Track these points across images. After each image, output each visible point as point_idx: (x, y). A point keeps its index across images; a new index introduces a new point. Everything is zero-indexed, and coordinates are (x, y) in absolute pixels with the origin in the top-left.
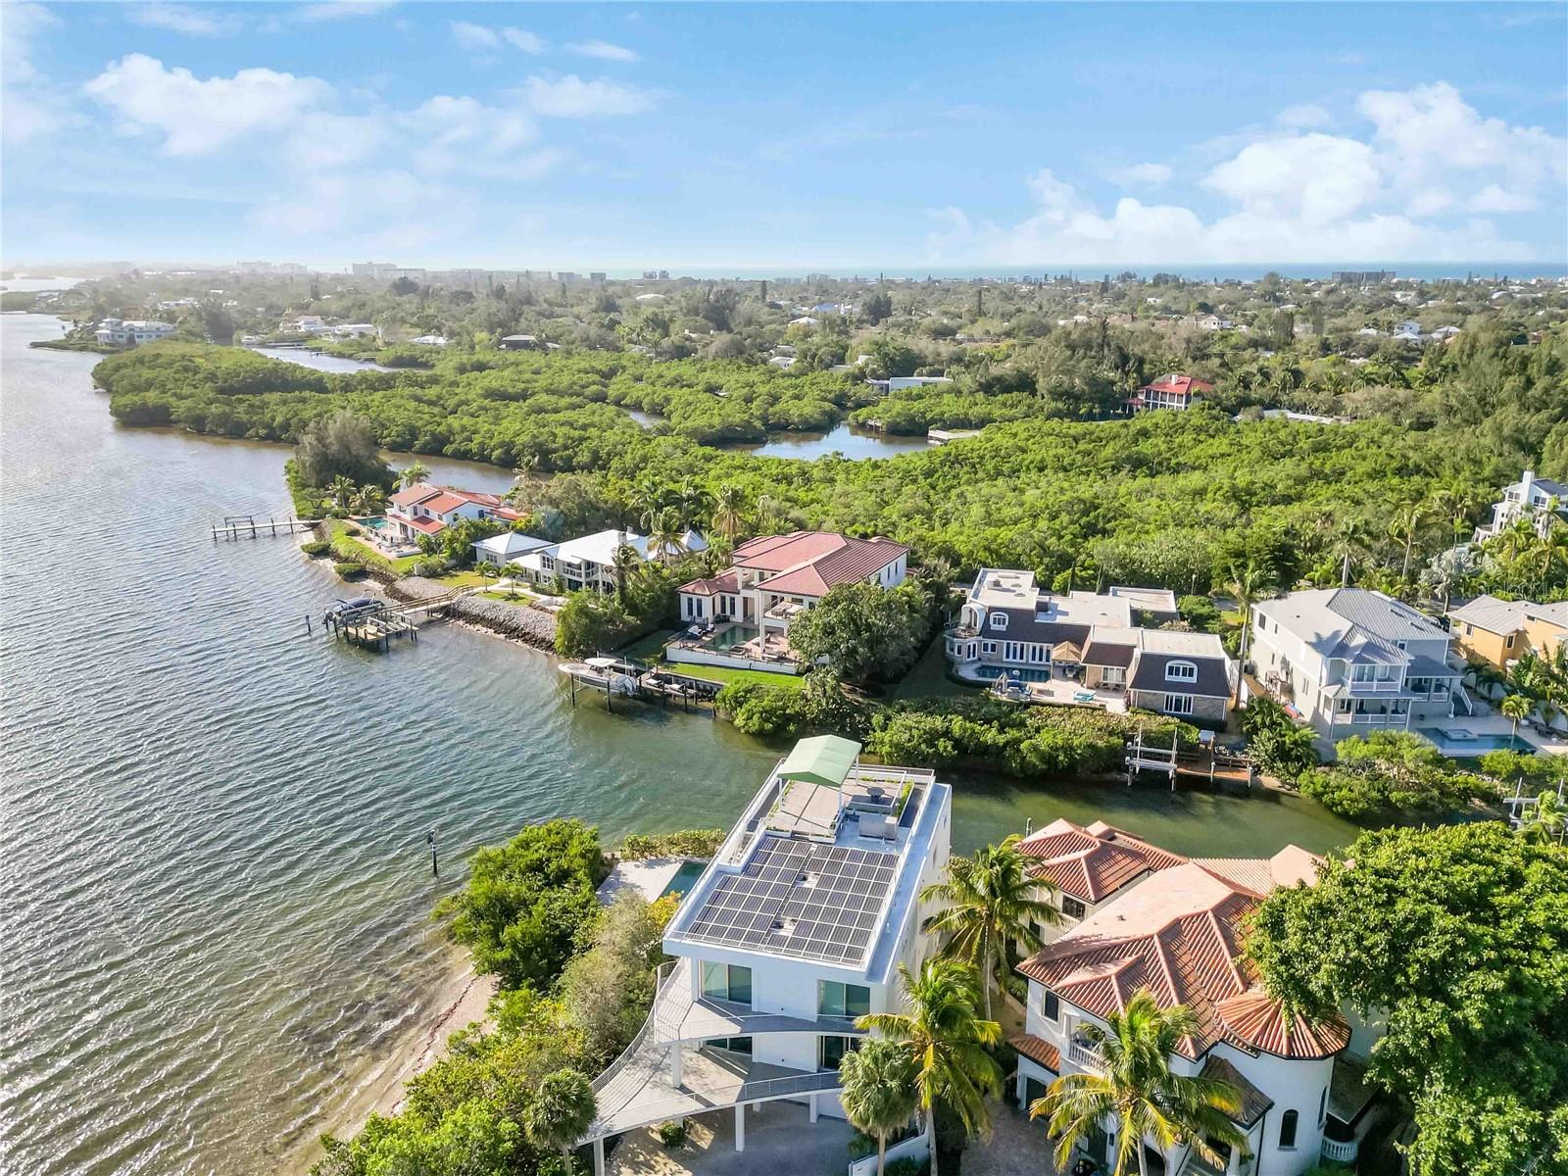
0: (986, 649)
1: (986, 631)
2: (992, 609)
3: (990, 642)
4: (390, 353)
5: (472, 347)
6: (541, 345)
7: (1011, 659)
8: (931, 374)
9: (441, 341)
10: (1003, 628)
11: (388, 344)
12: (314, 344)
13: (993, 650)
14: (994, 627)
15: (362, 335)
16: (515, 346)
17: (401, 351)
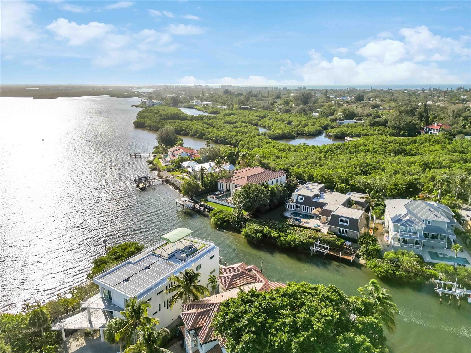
0: (297, 207)
1: (297, 202)
2: (299, 195)
3: (298, 205)
4: (211, 110)
5: (232, 109)
6: (250, 109)
7: (304, 211)
8: (359, 120)
9: (225, 107)
10: (302, 201)
11: (212, 108)
12: (195, 107)
13: (299, 208)
14: (299, 200)
15: (207, 105)
16: (243, 109)
17: (214, 110)
